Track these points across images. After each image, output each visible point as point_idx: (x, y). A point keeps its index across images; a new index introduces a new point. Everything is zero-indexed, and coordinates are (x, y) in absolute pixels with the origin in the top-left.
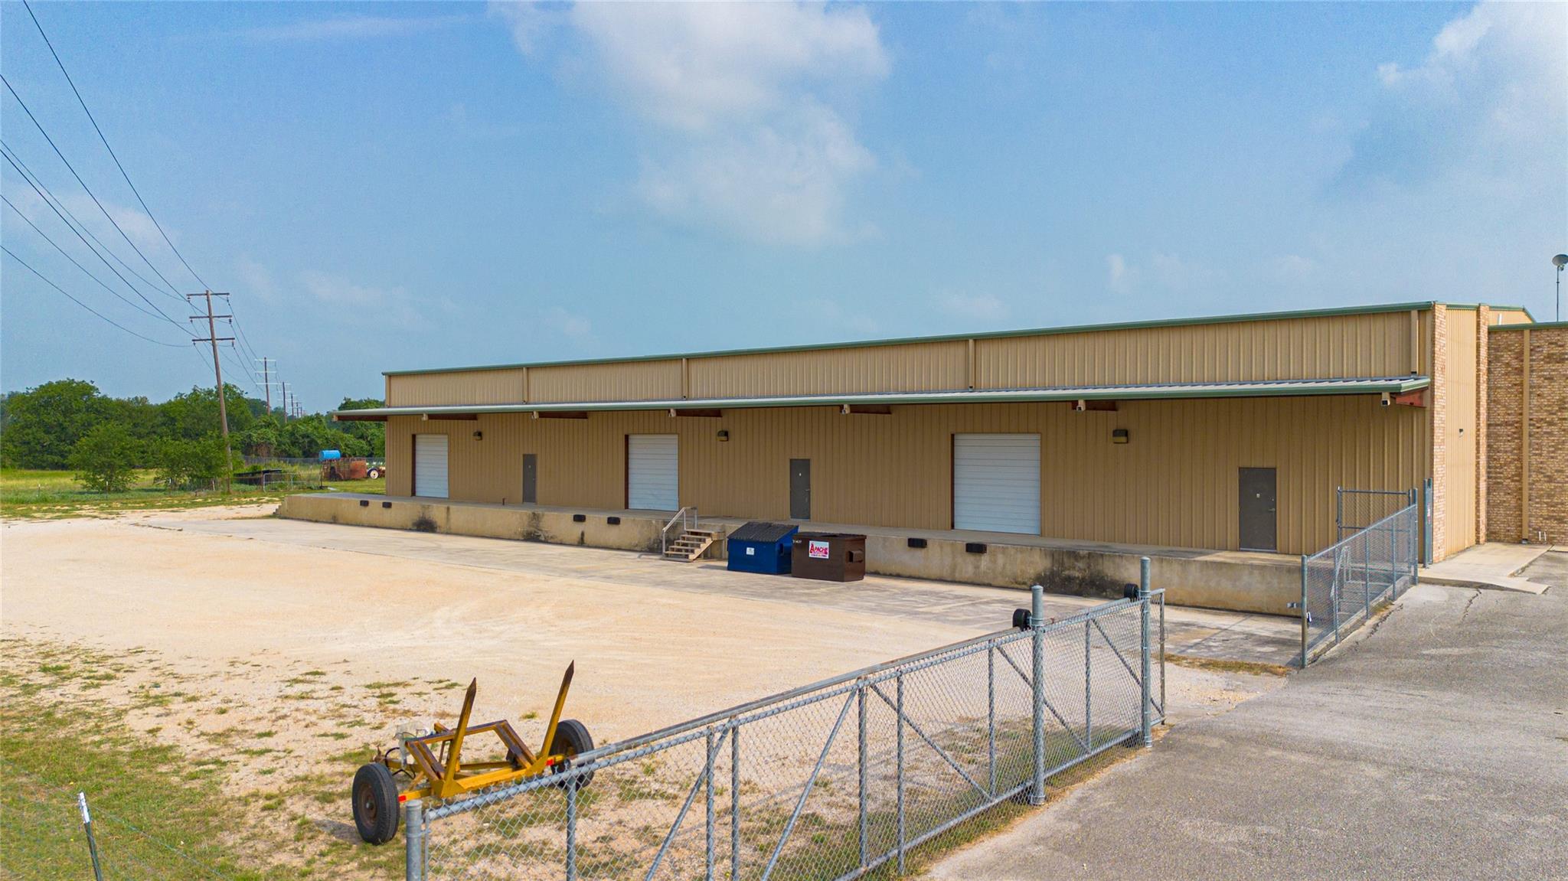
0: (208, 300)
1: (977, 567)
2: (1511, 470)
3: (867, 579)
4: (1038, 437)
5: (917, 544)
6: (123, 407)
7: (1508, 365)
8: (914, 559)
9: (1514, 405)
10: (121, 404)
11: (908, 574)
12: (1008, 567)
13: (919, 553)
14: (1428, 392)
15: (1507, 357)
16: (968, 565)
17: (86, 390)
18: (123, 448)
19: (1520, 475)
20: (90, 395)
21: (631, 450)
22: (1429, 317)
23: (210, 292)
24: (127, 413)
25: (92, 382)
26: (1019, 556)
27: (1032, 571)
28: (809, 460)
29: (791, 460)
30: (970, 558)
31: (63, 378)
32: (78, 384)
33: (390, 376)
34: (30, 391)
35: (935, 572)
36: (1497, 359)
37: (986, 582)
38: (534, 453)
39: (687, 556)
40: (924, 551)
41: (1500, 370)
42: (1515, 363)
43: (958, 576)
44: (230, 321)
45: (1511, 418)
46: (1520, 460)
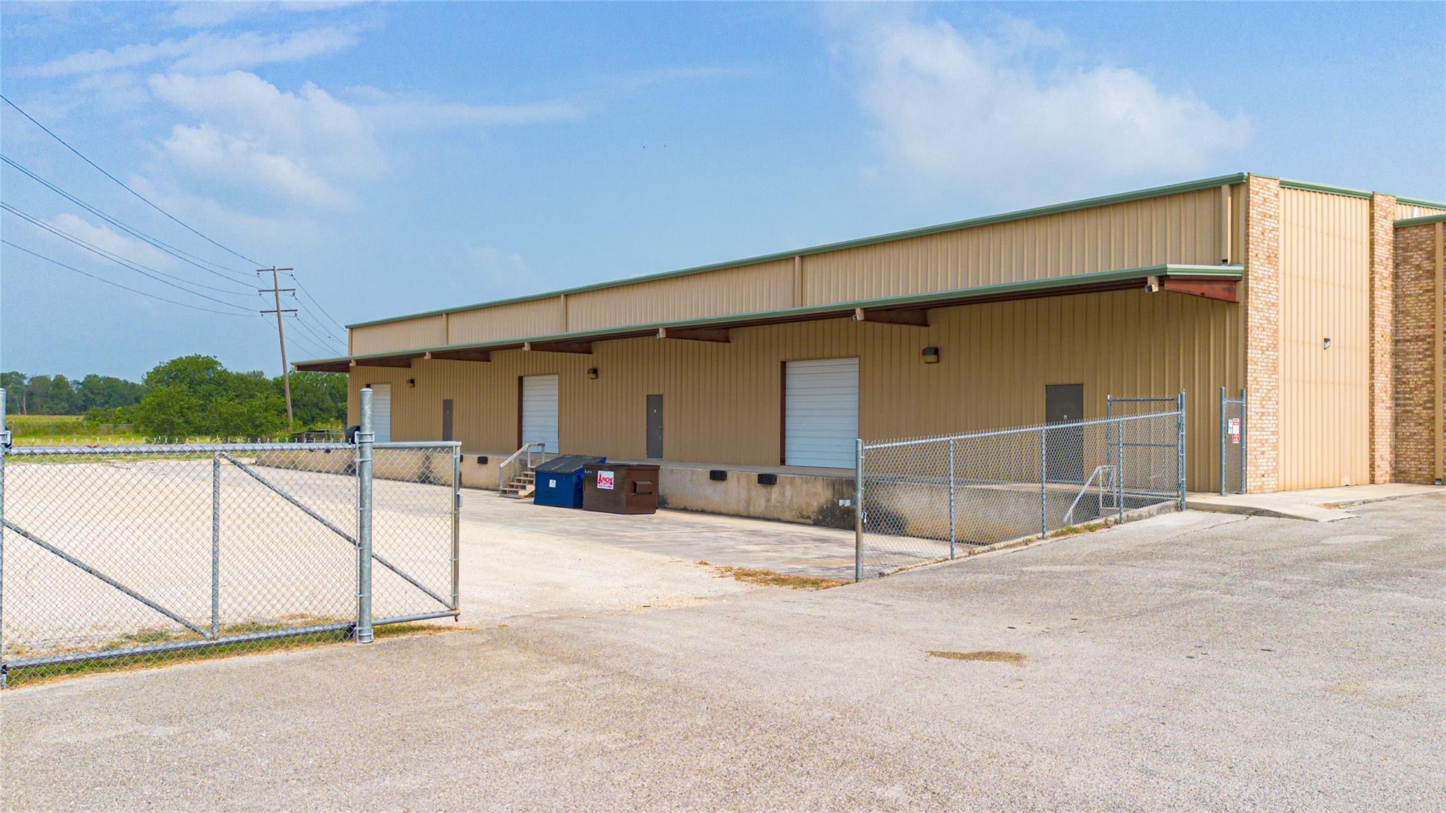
0: (275, 275)
1: (768, 500)
2: (1423, 395)
3: (660, 513)
4: (856, 361)
5: (718, 476)
6: (242, 379)
7: (1418, 267)
8: (714, 493)
9: (1425, 316)
10: (240, 378)
11: (710, 510)
12: (795, 500)
13: (721, 486)
14: (1242, 283)
15: (1417, 257)
16: (761, 498)
17: (210, 364)
18: (182, 408)
19: (1432, 401)
20: (214, 369)
21: (526, 392)
22: (1243, 191)
23: (276, 269)
24: (244, 385)
25: (215, 357)
26: (805, 487)
27: (815, 504)
28: (662, 395)
29: (648, 396)
30: (761, 490)
31: (192, 355)
32: (203, 359)
33: (352, 328)
34: (162, 365)
35: (733, 507)
36: (1406, 261)
37: (776, 516)
38: (452, 398)
39: (517, 492)
40: (724, 483)
41: (1408, 273)
42: (1426, 265)
43: (752, 511)
44: (294, 294)
45: (1422, 332)
46: (1432, 382)
